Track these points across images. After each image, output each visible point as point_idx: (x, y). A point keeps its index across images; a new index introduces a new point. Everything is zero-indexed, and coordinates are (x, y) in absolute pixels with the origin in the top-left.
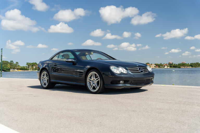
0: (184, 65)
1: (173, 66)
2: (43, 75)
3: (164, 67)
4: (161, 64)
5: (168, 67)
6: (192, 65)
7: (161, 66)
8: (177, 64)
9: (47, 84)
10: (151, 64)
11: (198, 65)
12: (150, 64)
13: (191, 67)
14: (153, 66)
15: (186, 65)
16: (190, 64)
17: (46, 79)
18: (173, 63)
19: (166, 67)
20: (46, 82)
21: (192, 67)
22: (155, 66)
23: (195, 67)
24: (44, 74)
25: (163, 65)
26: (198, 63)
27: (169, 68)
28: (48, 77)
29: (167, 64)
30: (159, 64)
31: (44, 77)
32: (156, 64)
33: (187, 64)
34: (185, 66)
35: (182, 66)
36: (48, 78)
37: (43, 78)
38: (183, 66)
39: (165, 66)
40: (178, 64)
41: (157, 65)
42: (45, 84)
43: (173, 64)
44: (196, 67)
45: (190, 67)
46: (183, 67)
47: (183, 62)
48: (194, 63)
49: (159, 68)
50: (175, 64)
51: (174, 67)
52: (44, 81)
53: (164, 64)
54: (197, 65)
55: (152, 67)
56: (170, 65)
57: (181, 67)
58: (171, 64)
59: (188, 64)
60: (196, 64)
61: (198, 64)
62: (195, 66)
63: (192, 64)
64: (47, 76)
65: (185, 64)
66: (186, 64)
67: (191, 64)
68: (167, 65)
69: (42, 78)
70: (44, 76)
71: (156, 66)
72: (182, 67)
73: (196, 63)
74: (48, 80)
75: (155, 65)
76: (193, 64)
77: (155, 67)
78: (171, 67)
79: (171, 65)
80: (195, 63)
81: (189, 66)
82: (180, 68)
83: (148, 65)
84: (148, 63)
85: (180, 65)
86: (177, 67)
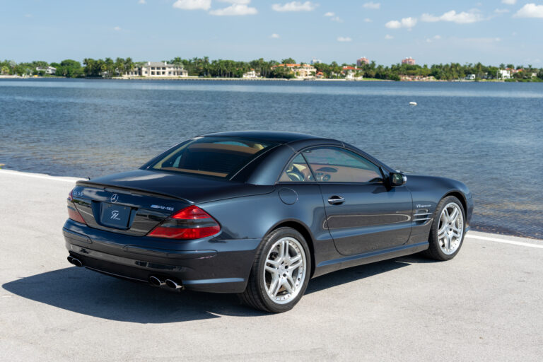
0: (409, 69)
1: (374, 74)
3: (343, 77)
4: (334, 65)
5: (357, 75)
6: (436, 72)
7: (333, 73)
8: (387, 68)
10: (302, 64)
11: (457, 71)
12: (298, 64)
13: (435, 80)
14: (309, 71)
15: (418, 70)
16: (429, 67)
18: (373, 64)
19: (350, 77)
21: (438, 78)
22: (315, 70)
23: (447, 78)
25: (340, 68)
26: (458, 65)
27: (360, 78)
29: (354, 65)
30: (326, 65)
32: (317, 66)
33: (422, 66)
34: (414, 74)
35: (405, 75)
38: (409, 75)
39: (347, 73)
40: (393, 66)
41: (319, 68)
43: (376, 67)
44: (451, 77)
45: (432, 79)
46: (407, 78)
47: (406, 61)
48: (444, 64)
49: (329, 78)
50: (380, 67)
51: (377, 76)
53: (345, 65)
54: (454, 73)
55: (304, 74)
56: (364, 70)
57: (400, 77)
58: (367, 65)
59: (425, 66)
60: (452, 67)
61: (458, 69)
62: (448, 74)
63: (437, 66)
65: (415, 69)
66: (420, 67)
67: (433, 67)
68: (353, 71)
71: (318, 70)
72: (404, 78)
73: (450, 64)
75: (315, 67)
76: (440, 67)
77: (313, 74)
78: (366, 76)
79: (369, 68)
80: (447, 65)
81: (429, 75)
82: (396, 79)
83: (289, 66)
84: (290, 61)
85: (397, 72)
86: (388, 76)
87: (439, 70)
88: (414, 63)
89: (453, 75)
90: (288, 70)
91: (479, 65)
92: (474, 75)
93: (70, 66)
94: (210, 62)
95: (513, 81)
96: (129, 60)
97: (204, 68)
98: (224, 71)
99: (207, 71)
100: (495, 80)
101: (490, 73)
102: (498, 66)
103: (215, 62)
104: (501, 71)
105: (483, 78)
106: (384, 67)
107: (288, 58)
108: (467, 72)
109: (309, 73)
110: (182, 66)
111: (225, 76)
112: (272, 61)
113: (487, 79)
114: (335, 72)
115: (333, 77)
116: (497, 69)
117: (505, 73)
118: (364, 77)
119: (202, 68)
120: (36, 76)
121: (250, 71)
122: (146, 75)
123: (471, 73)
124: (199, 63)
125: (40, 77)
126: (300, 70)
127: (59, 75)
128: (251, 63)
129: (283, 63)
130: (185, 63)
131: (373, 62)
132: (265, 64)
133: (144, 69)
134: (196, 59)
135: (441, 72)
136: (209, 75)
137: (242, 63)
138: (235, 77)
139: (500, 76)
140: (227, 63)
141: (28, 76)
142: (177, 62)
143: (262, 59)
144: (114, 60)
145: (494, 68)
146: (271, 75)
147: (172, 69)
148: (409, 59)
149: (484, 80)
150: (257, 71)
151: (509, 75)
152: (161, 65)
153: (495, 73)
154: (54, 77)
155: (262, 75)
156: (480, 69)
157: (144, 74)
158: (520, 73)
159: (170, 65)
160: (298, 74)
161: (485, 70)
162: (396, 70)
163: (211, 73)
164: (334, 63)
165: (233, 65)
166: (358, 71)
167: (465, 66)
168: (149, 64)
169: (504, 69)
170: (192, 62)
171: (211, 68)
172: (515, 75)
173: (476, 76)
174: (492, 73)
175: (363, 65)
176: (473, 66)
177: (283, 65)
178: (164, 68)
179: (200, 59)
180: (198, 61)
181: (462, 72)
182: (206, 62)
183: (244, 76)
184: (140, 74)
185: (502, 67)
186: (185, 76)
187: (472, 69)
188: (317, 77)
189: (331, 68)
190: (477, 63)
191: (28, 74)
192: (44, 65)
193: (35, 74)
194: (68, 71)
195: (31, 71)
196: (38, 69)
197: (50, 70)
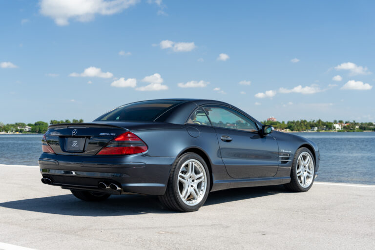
0: (273, 124)
6: (291, 126)
11: (305, 125)
15: (278, 125)
16: (286, 123)
21: (292, 130)
23: (299, 130)
26: (305, 121)
33: (281, 122)
34: (276, 127)
45: (288, 130)
47: (270, 119)
48: (296, 121)
54: (303, 126)
59: (283, 122)
60: (301, 123)
61: (305, 123)
62: (299, 127)
63: (291, 122)
65: (276, 124)
66: (279, 123)
67: (288, 122)
73: (300, 121)
76: (293, 122)
80: (298, 122)
81: (286, 128)
87: (293, 125)
88: (276, 120)
89: (302, 128)
91: (319, 121)
92: (316, 128)
93: (41, 126)
95: (343, 131)
96: (81, 121)
100: (331, 131)
101: (327, 126)
102: (332, 122)
104: (335, 125)
105: (323, 130)
108: (312, 126)
113: (325, 130)
116: (332, 123)
117: (337, 126)
120: (17, 133)
123: (314, 127)
125: (20, 133)
127: (33, 132)
135: (294, 126)
139: (334, 128)
141: (12, 133)
144: (71, 121)
145: (330, 123)
149: (323, 131)
151: (340, 127)
153: (331, 126)
154: (30, 133)
156: (320, 124)
158: (348, 126)
161: (324, 124)
167: (310, 122)
169: (337, 123)
172: (345, 127)
173: (318, 128)
174: (329, 126)
176: (315, 122)
181: (309, 126)
185: (335, 122)
187: (315, 124)
190: (318, 120)
191: (12, 131)
192: (23, 125)
193: (17, 131)
194: (39, 129)
195: (15, 129)
196: (18, 128)
197: (27, 129)
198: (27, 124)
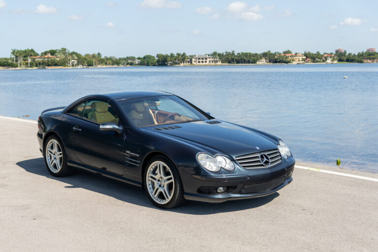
0: (371, 55)
1: (345, 59)
2: (50, 145)
3: (324, 61)
4: (318, 53)
5: (333, 60)
7: (317, 59)
8: (354, 54)
9: (60, 168)
10: (296, 54)
12: (294, 53)
14: (301, 58)
15: (376, 55)
17: (58, 157)
19: (329, 61)
20: (57, 162)
22: (305, 57)
24: (53, 144)
25: (322, 56)
27: (336, 62)
28: (61, 152)
29: (332, 54)
30: (313, 54)
31: (53, 151)
32: (306, 55)
34: (373, 59)
35: (367, 59)
36: (61, 154)
37: (52, 153)
38: (370, 59)
39: (326, 58)
40: (359, 53)
42: (55, 166)
43: (347, 54)
46: (369, 61)
47: (370, 49)
49: (314, 62)
50: (350, 54)
51: (348, 60)
52: (53, 159)
53: (325, 54)
55: (297, 60)
56: (339, 56)
57: (364, 60)
58: (341, 53)
64: (59, 150)
65: (374, 55)
68: (331, 57)
69: (49, 152)
70: (52, 147)
71: (307, 57)
72: (366, 61)
74: (61, 158)
77: (303, 60)
78: (340, 60)
79: (342, 55)
82: (361, 62)
83: (287, 55)
84: (289, 52)
85: (362, 57)
86: (355, 60)
88: (375, 51)
90: (287, 58)
93: (149, 59)
94: (236, 54)
96: (184, 54)
97: (232, 58)
98: (244, 60)
99: (233, 59)
103: (239, 54)
106: (353, 54)
107: (287, 50)
109: (301, 60)
110: (218, 57)
111: (245, 63)
112: (276, 53)
114: (319, 58)
115: (317, 62)
118: (338, 61)
119: (230, 58)
120: (128, 66)
121: (261, 59)
122: (195, 63)
124: (228, 55)
125: (130, 66)
126: (295, 58)
127: (142, 65)
128: (262, 54)
129: (284, 53)
130: (219, 55)
131: (345, 51)
132: (271, 54)
133: (193, 60)
134: (226, 53)
136: (235, 62)
137: (256, 54)
138: (252, 63)
140: (246, 55)
141: (123, 66)
142: (215, 54)
143: (269, 51)
144: (175, 54)
146: (276, 61)
147: (211, 59)
148: (372, 48)
150: (266, 59)
152: (205, 57)
154: (139, 66)
155: (270, 61)
157: (193, 62)
159: (210, 56)
160: (293, 60)
162: (361, 56)
163: (236, 61)
164: (318, 52)
165: (250, 56)
166: (334, 57)
168: (197, 56)
170: (224, 54)
171: (236, 58)
175: (338, 53)
177: (283, 55)
178: (206, 59)
179: (229, 53)
180: (228, 54)
182: (233, 54)
183: (257, 62)
184: (191, 62)
186: (219, 63)
188: (306, 62)
189: (316, 56)
191: (123, 64)
192: (133, 58)
193: (128, 64)
194: (148, 62)
195: (126, 63)
196: (129, 61)
197: (137, 62)
198: (137, 57)
